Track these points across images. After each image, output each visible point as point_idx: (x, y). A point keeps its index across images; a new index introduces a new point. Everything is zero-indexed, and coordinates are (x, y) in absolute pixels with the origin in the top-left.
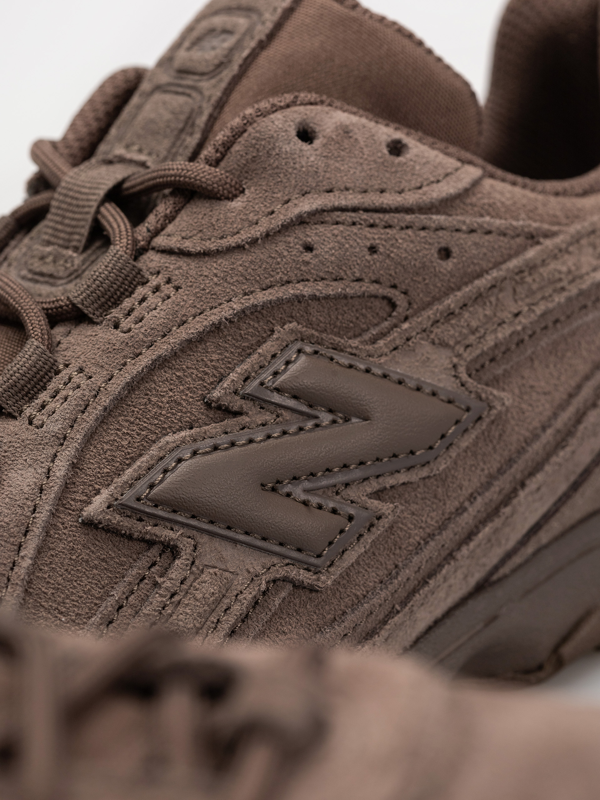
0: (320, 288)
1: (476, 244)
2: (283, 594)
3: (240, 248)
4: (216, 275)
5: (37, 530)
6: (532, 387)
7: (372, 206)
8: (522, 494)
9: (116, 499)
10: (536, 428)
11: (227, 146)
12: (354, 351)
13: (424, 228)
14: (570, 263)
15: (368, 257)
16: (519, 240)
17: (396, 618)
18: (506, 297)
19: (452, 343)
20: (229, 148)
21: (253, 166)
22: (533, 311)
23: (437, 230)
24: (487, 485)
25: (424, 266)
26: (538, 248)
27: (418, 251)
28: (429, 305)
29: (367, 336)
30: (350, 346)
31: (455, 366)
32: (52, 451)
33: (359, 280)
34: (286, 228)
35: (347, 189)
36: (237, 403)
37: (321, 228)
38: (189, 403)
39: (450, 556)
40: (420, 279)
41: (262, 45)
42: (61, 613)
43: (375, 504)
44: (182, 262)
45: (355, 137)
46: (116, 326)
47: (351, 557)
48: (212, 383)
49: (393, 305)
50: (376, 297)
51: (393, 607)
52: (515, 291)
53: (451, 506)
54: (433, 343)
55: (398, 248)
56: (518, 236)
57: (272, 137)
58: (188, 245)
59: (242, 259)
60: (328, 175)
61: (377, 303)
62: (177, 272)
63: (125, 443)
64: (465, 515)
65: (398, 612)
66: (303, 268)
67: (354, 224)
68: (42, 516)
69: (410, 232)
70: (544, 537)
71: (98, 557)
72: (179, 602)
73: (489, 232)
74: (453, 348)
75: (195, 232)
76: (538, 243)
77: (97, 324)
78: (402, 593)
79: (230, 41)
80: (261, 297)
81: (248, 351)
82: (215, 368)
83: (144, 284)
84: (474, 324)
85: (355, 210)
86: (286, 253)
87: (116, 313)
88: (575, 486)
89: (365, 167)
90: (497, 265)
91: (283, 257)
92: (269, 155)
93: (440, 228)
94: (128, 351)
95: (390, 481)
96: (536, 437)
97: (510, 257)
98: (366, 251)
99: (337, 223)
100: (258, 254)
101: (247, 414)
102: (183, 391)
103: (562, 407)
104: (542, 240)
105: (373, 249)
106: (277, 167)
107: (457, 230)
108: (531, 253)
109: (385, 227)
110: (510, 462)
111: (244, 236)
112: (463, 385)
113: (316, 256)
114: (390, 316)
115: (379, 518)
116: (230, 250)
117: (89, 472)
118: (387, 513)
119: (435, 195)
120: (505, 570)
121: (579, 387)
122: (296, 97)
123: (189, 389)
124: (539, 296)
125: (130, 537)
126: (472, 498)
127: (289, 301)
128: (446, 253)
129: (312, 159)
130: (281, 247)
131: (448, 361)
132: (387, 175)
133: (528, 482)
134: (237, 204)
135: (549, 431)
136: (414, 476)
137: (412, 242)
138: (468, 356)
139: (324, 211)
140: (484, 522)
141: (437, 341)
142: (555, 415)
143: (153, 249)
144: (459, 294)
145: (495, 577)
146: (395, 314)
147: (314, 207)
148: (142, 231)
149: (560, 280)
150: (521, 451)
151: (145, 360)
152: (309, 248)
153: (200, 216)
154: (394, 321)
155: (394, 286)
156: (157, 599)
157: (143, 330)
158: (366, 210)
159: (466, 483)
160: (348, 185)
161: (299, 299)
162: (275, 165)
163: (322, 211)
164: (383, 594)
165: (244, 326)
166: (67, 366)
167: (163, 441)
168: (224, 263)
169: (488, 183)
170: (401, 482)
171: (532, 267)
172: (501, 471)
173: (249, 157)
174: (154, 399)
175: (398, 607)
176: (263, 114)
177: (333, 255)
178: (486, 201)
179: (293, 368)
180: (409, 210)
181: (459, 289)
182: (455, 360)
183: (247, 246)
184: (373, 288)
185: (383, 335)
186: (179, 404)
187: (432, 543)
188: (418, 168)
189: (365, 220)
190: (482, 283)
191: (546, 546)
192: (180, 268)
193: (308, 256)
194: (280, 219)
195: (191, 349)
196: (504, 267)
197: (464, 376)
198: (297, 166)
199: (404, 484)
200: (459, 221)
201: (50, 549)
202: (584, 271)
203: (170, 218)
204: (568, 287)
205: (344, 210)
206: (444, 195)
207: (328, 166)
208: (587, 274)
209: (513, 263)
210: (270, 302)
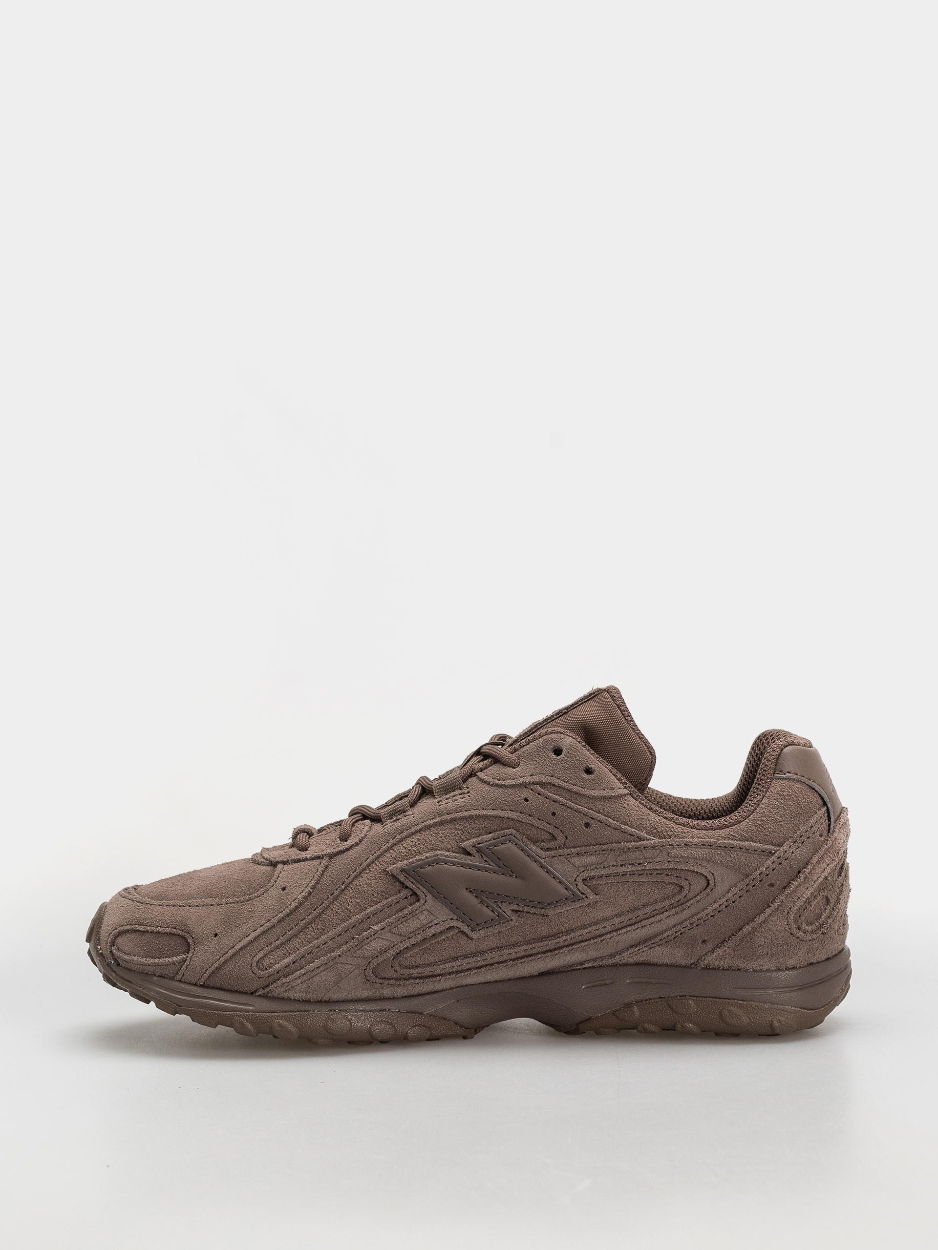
9: (403, 867)
23: (585, 814)
31: (576, 876)
33: (542, 820)
43: (511, 915)
46: (439, 802)
48: (465, 838)
49: (555, 838)
58: (487, 779)
73: (609, 826)
74: (577, 868)
81: (487, 832)
83: (460, 789)
85: (559, 787)
86: (517, 797)
112: (576, 885)
123: (454, 836)
125: (403, 885)
128: (587, 825)
132: (581, 780)
138: (585, 874)
143: (476, 776)
152: (526, 800)
167: (434, 853)
197: (580, 882)
205: (554, 785)
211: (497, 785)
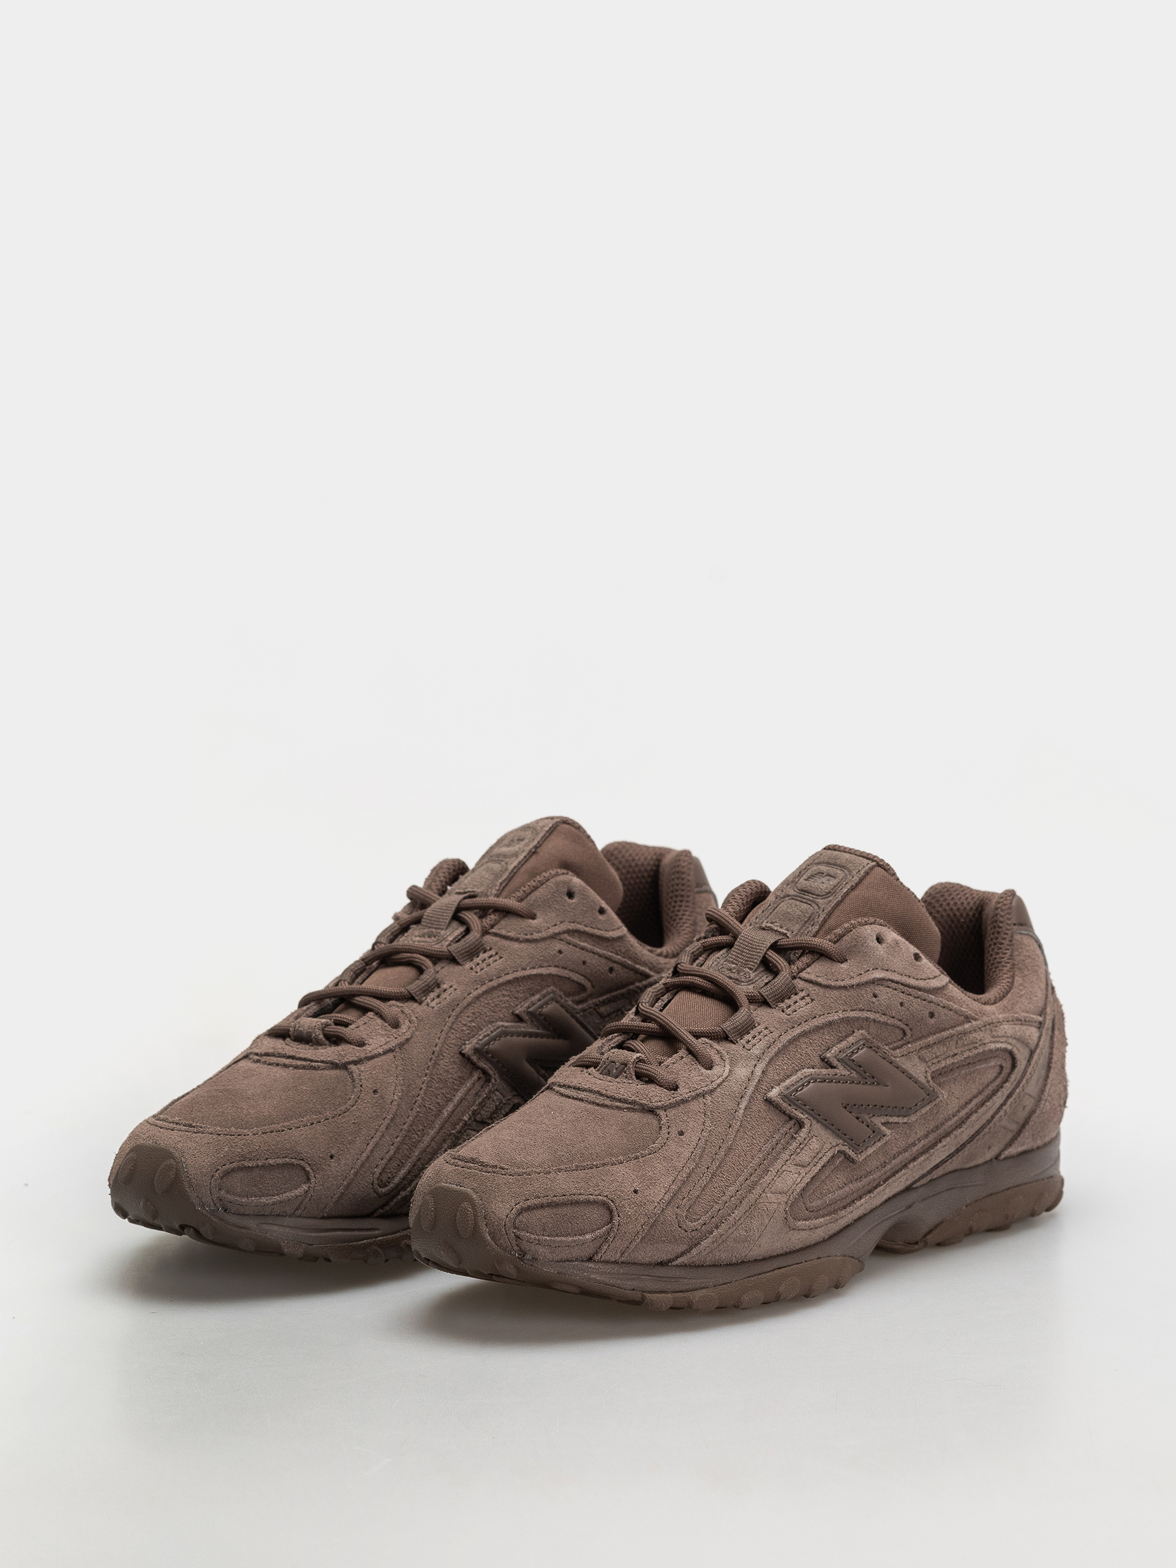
0: (877, 1017)
1: (945, 1014)
2: (841, 1159)
3: (845, 988)
4: (832, 998)
5: (747, 1098)
6: (953, 1093)
7: (905, 983)
8: (940, 1145)
9: (782, 1093)
10: (950, 1115)
11: (841, 936)
12: (886, 1052)
13: (925, 1000)
14: (981, 1036)
15: (899, 1007)
16: (962, 1018)
17: (881, 1188)
18: (953, 1044)
19: (927, 1060)
20: (842, 937)
21: (854, 949)
22: (963, 1055)
23: (930, 1002)
24: (926, 1136)
25: (922, 1019)
26: (970, 1024)
27: (921, 1011)
28: (920, 1039)
29: (891, 1046)
30: (885, 1049)
31: (926, 1072)
32: (754, 1063)
33: (893, 1017)
34: (867, 983)
35: (895, 971)
36: (835, 1062)
37: (881, 988)
38: (814, 1057)
39: (905, 1166)
40: (919, 1024)
41: (853, 888)
42: (754, 1139)
43: (883, 1128)
44: (816, 988)
45: (901, 947)
46: (783, 1011)
47: (870, 1151)
48: (824, 1050)
49: (905, 1034)
50: (899, 1028)
51: (880, 1182)
52: (957, 1041)
53: (911, 1141)
54: (919, 1057)
55: (913, 1006)
56: (962, 1015)
57: (865, 937)
58: (819, 980)
59: (844, 993)
60: (888, 963)
61: (897, 1031)
62: (813, 992)
63: (785, 1068)
64: (916, 1147)
65: (882, 1185)
66: (872, 1005)
67: (896, 989)
68: (749, 1092)
69: (919, 1000)
70: (935, 1175)
71: (769, 1118)
72: (803, 1148)
73: (951, 1010)
74: (927, 1062)
75: (823, 975)
76: (970, 1022)
77: (772, 1008)
78: (884, 1177)
79: (833, 882)
80: (853, 1014)
81: (841, 1039)
82: (827, 1043)
83: (796, 994)
84: (938, 1053)
85: (897, 983)
86: (865, 995)
87: (782, 1005)
88: (958, 1151)
89: (904, 963)
90: (952, 1027)
91: (864, 997)
92: (863, 946)
93: (931, 1002)
94: (789, 1024)
95: (891, 1120)
96: (950, 1119)
97: (958, 1025)
98: (899, 1004)
99: (888, 987)
100: (852, 992)
101: (838, 1069)
102: (811, 1050)
103: (963, 1107)
104: (971, 1021)
105: (902, 1004)
106: (866, 953)
107: (938, 1005)
108: (967, 1026)
109: (908, 995)
110: (937, 1128)
111: (847, 982)
112: (928, 1082)
113: (878, 1000)
114: (902, 1039)
115: (884, 1136)
116: (840, 988)
117: (769, 1077)
118: (888, 1134)
119: (932, 985)
120: (918, 1184)
121: (971, 1100)
122: (875, 920)
123: (814, 1049)
124: (966, 1048)
125: (784, 1113)
126: (919, 1140)
127: (863, 1019)
128: (932, 1015)
129: (882, 953)
130: (863, 992)
131: (924, 1068)
132: (913, 969)
133: (943, 1140)
134: (844, 966)
135: (956, 1118)
136: (900, 1120)
137: (919, 1005)
138: (933, 1068)
139: (884, 979)
140: (922, 1153)
141: (921, 1057)
142: (959, 1111)
143: (800, 978)
144: (935, 1037)
145: (914, 1186)
146: (904, 1038)
147: (881, 976)
148: (794, 968)
149: (976, 1043)
150: (942, 1124)
151: (798, 1031)
152: (875, 996)
153: (826, 968)
154: (904, 1042)
155: (907, 1025)
156: (794, 1145)
157: (797, 1016)
158: (902, 984)
159: (918, 1131)
160: (896, 970)
161: (867, 1019)
162: (865, 951)
163: (883, 979)
164: (878, 1173)
165: (841, 1026)
166: (759, 1024)
167: (803, 1071)
168: (836, 993)
169: (951, 986)
170: (895, 1121)
171: (965, 1033)
172: (933, 1131)
173: (853, 944)
174: (799, 1050)
175: (882, 1183)
176: (861, 924)
177: (885, 1002)
178: (950, 994)
179: (860, 1052)
180: (920, 989)
181: (935, 1034)
182: (927, 1069)
183: (848, 988)
184: (899, 1023)
185: (898, 1047)
186: (810, 1056)
187: (901, 1156)
188: (925, 969)
189: (901, 989)
190: (945, 1034)
191: (935, 1179)
192: (815, 990)
193: (874, 1000)
194: (865, 978)
195: (817, 1031)
196: (955, 1029)
197: (930, 1078)
198: (875, 954)
199: (896, 1123)
200: (940, 1001)
201: (750, 1108)
202: (986, 1042)
203: (808, 965)
204: (979, 1048)
205: (892, 981)
206: (936, 986)
207: (888, 958)
208: (988, 1043)
209: (959, 1028)
210: (855, 1018)
211: (528, 941)
